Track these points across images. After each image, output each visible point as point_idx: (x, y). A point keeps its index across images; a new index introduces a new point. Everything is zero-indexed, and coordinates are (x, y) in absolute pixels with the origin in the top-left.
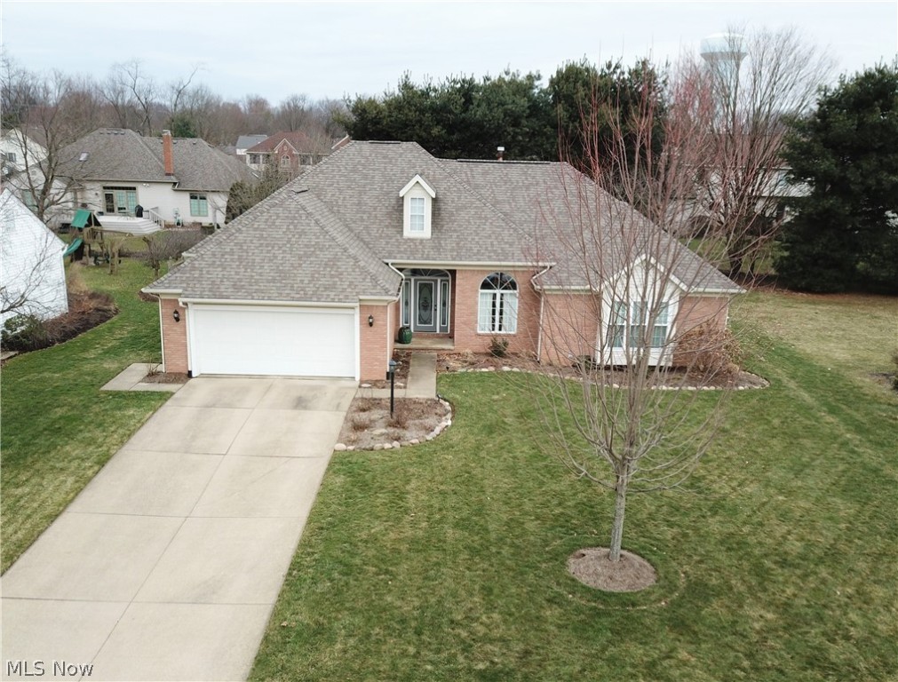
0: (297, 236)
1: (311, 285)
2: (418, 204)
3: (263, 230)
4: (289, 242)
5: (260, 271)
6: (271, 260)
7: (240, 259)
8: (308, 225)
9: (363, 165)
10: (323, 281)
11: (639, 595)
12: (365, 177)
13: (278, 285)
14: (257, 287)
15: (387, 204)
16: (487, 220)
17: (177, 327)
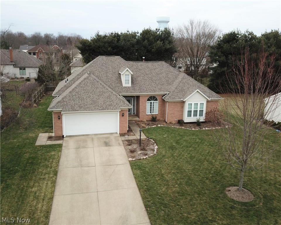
0: (95, 89)
1: (104, 105)
2: (127, 76)
3: (84, 87)
4: (93, 91)
5: (86, 101)
6: (89, 97)
7: (79, 97)
8: (98, 85)
9: (105, 64)
10: (108, 103)
11: (253, 202)
12: (106, 67)
13: (94, 105)
14: (87, 107)
15: (115, 76)
16: (146, 80)
17: (59, 121)
